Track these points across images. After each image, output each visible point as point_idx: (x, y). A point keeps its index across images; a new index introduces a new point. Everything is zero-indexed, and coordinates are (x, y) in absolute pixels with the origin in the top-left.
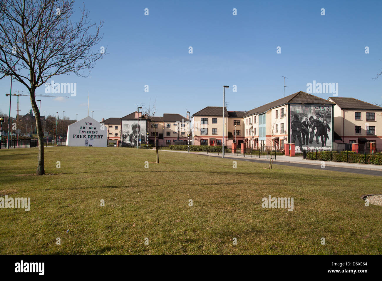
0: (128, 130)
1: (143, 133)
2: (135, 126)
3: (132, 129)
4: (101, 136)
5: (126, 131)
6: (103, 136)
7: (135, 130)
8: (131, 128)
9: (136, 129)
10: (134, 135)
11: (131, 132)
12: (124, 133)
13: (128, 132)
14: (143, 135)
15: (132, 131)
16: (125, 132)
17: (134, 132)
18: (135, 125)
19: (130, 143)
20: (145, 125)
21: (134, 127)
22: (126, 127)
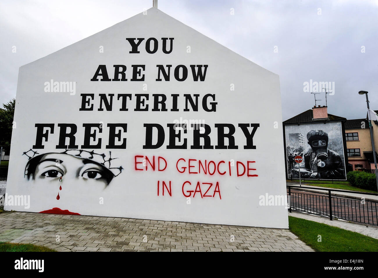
0: (301, 144)
1: (336, 151)
2: (316, 135)
3: (308, 143)
4: (244, 127)
5: (296, 148)
6: (256, 126)
7: (316, 144)
8: (307, 141)
9: (317, 142)
10: (314, 154)
11: (307, 148)
12: (291, 152)
13: (301, 150)
14: (336, 154)
15: (310, 147)
16: (292, 149)
17: (315, 149)
18: (314, 134)
19: (307, 173)
20: (340, 132)
21: (313, 139)
22: (294, 139)
